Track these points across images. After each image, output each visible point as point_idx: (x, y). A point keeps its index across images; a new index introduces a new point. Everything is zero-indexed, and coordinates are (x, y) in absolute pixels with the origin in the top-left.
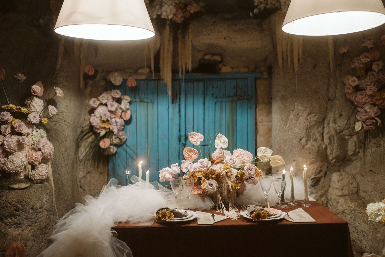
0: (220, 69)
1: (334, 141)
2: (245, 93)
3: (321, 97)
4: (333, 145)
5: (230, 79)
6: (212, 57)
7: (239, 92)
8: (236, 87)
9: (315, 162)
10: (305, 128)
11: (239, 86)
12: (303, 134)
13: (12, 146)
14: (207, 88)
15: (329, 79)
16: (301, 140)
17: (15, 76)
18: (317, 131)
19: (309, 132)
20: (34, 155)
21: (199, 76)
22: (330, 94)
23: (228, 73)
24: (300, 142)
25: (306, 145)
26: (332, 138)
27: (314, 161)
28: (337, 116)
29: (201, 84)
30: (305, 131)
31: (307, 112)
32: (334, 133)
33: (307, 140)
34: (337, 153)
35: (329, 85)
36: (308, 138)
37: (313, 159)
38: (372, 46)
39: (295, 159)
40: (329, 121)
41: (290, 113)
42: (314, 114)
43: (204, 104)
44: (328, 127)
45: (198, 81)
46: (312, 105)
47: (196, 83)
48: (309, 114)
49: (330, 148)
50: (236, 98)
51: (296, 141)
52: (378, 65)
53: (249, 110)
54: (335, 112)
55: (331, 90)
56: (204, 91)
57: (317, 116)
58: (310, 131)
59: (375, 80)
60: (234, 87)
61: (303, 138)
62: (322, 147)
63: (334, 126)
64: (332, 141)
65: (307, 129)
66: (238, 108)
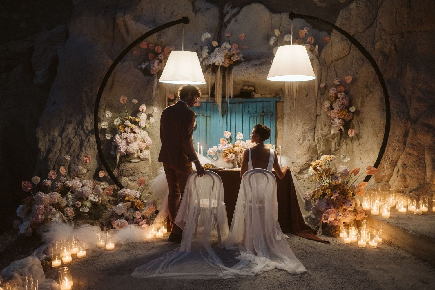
0: (254, 95)
1: (321, 141)
2: (269, 111)
3: (311, 114)
4: (320, 144)
5: (259, 102)
6: (249, 87)
7: (265, 110)
8: (263, 107)
9: (307, 154)
10: (301, 133)
11: (265, 107)
12: (300, 136)
13: (131, 139)
14: (244, 108)
15: (316, 103)
16: (299, 140)
17: (132, 101)
18: (310, 135)
19: (304, 135)
20: (142, 144)
21: (240, 99)
22: (317, 112)
23: (258, 98)
24: (299, 142)
25: (303, 143)
26: (319, 139)
28: (323, 126)
29: (241, 105)
30: (301, 134)
31: (302, 123)
32: (321, 136)
33: (303, 140)
34: (323, 149)
35: (316, 106)
36: (304, 139)
37: (306, 152)
38: (339, 83)
39: (295, 152)
40: (318, 129)
41: (292, 123)
42: (307, 124)
43: (243, 118)
44: (317, 133)
45: (239, 103)
46: (305, 119)
47: (237, 104)
48: (304, 124)
49: (319, 146)
50: (263, 114)
51: (296, 141)
52: (341, 95)
53: (271, 122)
54: (321, 123)
55: (318, 110)
56: (243, 110)
57: (309, 126)
58: (305, 135)
59: (341, 103)
60: (262, 107)
61: (300, 139)
62: (313, 145)
63: (322, 132)
64: (320, 141)
65: (303, 133)
66: (264, 120)
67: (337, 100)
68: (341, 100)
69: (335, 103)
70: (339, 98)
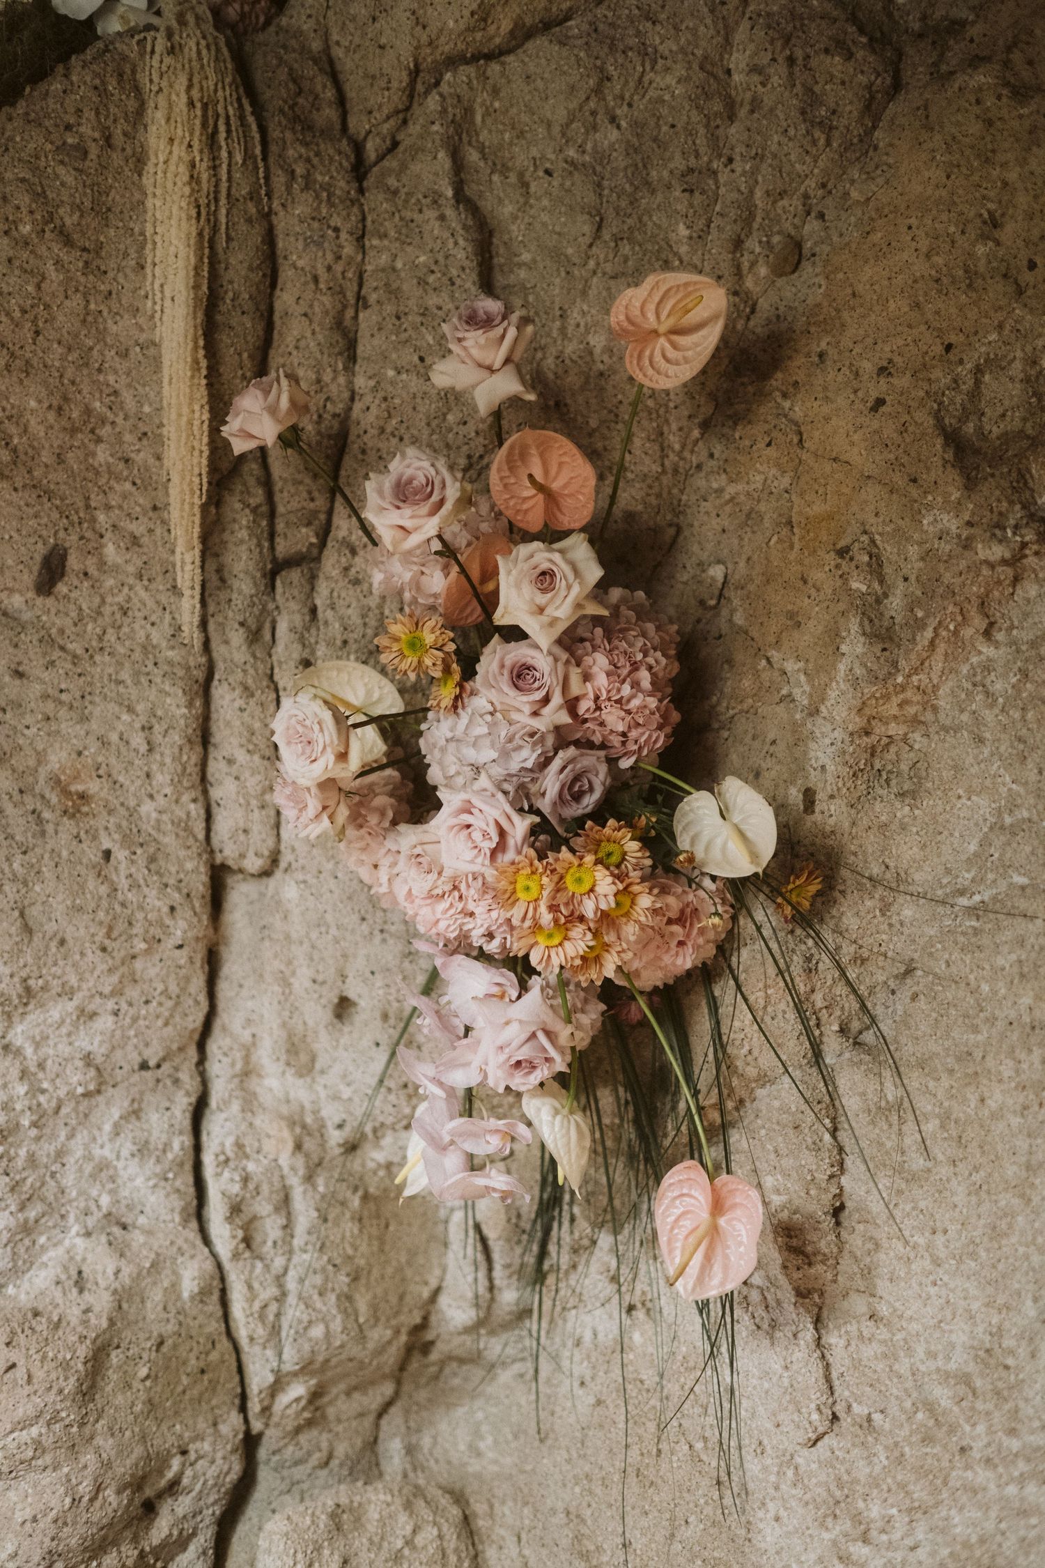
1: (288, 1227)
3: (120, 855)
4: (279, 1262)
9: (52, 1455)
18: (128, 1148)
19: (32, 1160)
22: (224, 825)
26: (263, 1207)
27: (38, 1446)
28: (316, 1013)
32: (285, 1160)
34: (317, 1332)
35: (204, 737)
37: (36, 1427)
40: (248, 1052)
42: (70, 1006)
44: (235, 1107)
49: (251, 1299)
52: (545, 579)
54: (285, 982)
55: (224, 790)
57: (105, 1022)
58: (46, 1150)
62: (175, 1287)
63: (300, 1092)
64: (271, 1228)
67: (493, 659)
68: (543, 663)
69: (457, 704)
70: (515, 634)
